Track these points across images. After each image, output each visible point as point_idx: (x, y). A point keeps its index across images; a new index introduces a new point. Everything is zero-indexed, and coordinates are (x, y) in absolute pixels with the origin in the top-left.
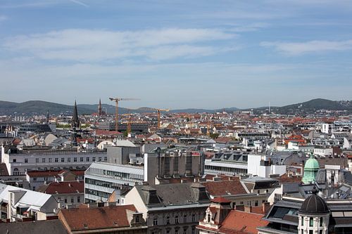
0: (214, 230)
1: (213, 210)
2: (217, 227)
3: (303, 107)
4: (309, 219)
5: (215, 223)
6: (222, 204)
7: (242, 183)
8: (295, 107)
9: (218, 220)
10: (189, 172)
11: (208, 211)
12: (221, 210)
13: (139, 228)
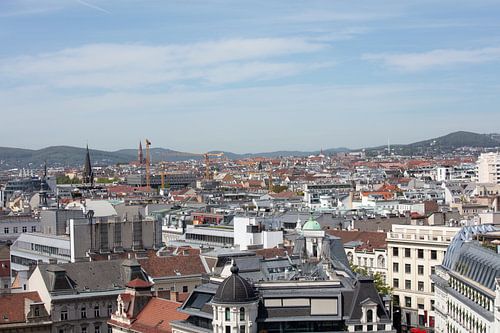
0: (126, 325)
1: (125, 297)
2: (129, 322)
3: (437, 144)
4: (224, 309)
5: (128, 316)
6: (137, 289)
7: (203, 258)
8: (426, 144)
9: (131, 313)
10: (138, 244)
11: (119, 298)
12: (137, 298)
13: (40, 323)
